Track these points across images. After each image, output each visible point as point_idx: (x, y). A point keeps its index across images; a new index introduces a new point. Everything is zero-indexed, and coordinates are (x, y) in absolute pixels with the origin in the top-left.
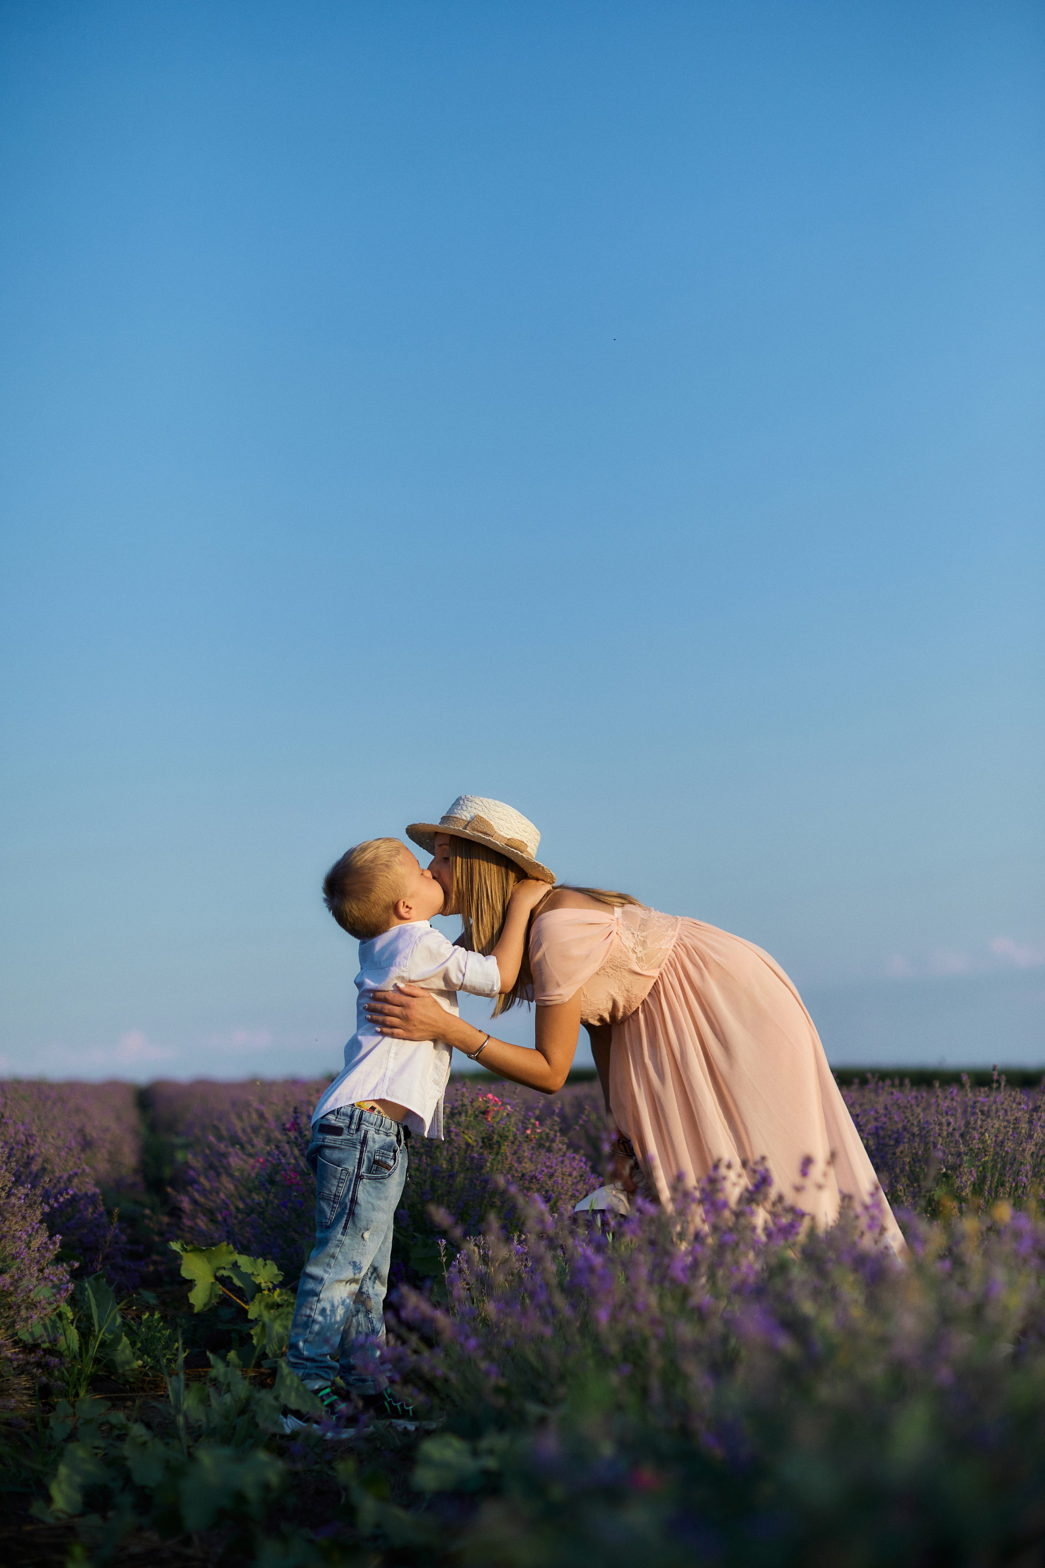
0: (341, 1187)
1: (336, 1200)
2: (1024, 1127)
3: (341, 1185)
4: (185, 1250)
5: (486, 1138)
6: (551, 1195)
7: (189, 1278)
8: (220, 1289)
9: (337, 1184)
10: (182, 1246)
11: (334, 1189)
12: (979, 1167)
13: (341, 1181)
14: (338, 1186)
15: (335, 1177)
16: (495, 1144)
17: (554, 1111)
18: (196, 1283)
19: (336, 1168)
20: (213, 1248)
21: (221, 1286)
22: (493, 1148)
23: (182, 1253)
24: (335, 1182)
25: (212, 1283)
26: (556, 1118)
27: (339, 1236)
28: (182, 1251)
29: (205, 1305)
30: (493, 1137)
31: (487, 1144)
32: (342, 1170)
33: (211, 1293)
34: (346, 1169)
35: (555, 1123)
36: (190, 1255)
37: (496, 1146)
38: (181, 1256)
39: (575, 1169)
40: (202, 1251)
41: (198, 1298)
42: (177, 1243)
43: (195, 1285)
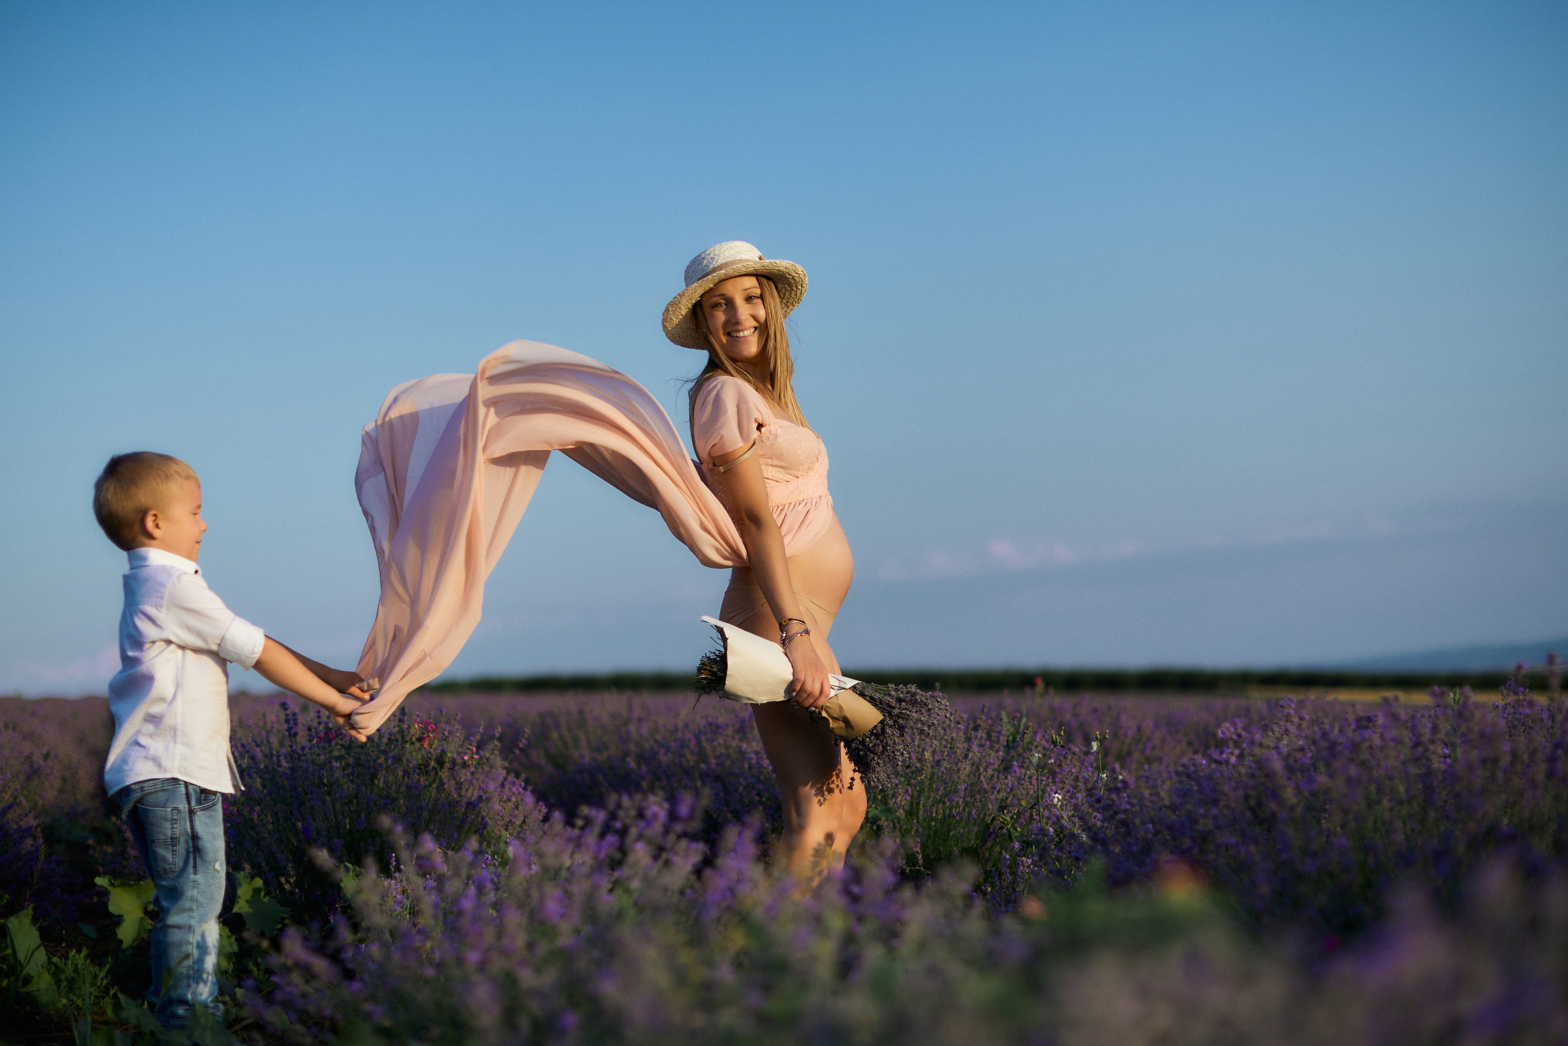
0: (175, 828)
1: (175, 843)
2: (961, 746)
3: (175, 826)
4: (112, 885)
5: (423, 764)
6: (487, 821)
7: (117, 914)
8: (149, 923)
9: (170, 826)
10: (110, 881)
11: (169, 833)
12: (915, 786)
13: (174, 822)
14: (173, 828)
15: (166, 820)
16: (432, 771)
17: (494, 735)
18: (124, 918)
19: (166, 810)
20: (142, 883)
21: (150, 921)
22: (430, 775)
23: (109, 888)
24: (168, 825)
25: (142, 918)
26: (497, 743)
27: (192, 877)
28: (110, 886)
29: (134, 940)
30: (430, 764)
31: (424, 771)
32: (172, 810)
33: (139, 929)
34: (176, 809)
35: (496, 748)
36: (118, 890)
37: (432, 773)
38: (109, 891)
39: (514, 794)
40: (130, 886)
41: (127, 933)
42: (104, 878)
43: (123, 920)
